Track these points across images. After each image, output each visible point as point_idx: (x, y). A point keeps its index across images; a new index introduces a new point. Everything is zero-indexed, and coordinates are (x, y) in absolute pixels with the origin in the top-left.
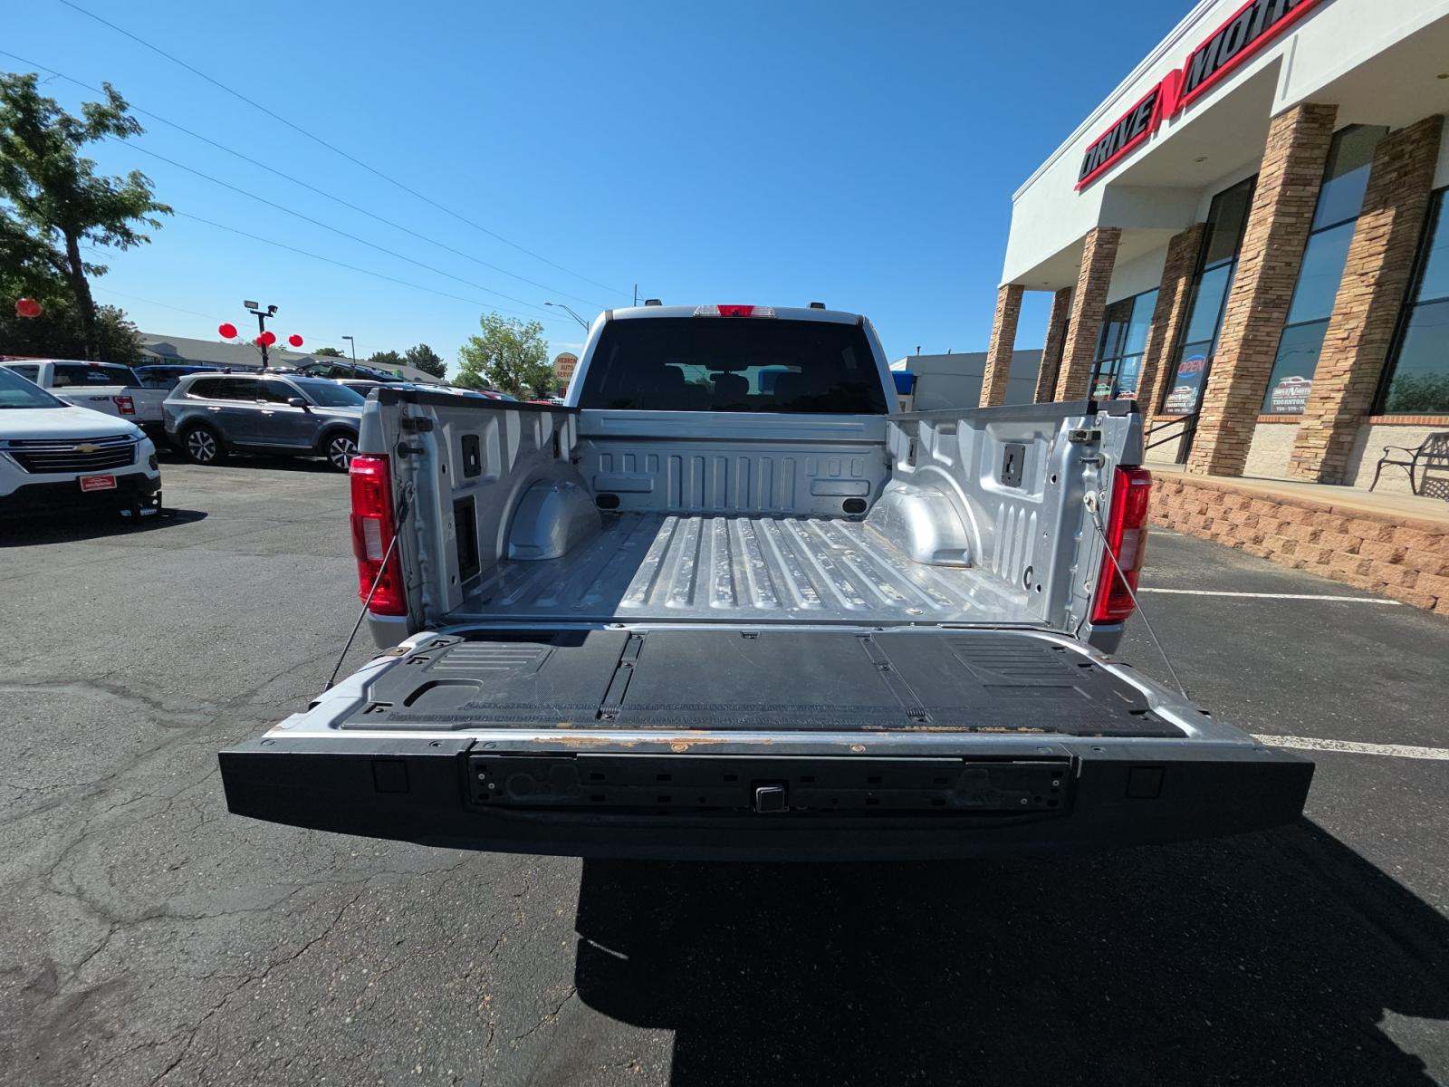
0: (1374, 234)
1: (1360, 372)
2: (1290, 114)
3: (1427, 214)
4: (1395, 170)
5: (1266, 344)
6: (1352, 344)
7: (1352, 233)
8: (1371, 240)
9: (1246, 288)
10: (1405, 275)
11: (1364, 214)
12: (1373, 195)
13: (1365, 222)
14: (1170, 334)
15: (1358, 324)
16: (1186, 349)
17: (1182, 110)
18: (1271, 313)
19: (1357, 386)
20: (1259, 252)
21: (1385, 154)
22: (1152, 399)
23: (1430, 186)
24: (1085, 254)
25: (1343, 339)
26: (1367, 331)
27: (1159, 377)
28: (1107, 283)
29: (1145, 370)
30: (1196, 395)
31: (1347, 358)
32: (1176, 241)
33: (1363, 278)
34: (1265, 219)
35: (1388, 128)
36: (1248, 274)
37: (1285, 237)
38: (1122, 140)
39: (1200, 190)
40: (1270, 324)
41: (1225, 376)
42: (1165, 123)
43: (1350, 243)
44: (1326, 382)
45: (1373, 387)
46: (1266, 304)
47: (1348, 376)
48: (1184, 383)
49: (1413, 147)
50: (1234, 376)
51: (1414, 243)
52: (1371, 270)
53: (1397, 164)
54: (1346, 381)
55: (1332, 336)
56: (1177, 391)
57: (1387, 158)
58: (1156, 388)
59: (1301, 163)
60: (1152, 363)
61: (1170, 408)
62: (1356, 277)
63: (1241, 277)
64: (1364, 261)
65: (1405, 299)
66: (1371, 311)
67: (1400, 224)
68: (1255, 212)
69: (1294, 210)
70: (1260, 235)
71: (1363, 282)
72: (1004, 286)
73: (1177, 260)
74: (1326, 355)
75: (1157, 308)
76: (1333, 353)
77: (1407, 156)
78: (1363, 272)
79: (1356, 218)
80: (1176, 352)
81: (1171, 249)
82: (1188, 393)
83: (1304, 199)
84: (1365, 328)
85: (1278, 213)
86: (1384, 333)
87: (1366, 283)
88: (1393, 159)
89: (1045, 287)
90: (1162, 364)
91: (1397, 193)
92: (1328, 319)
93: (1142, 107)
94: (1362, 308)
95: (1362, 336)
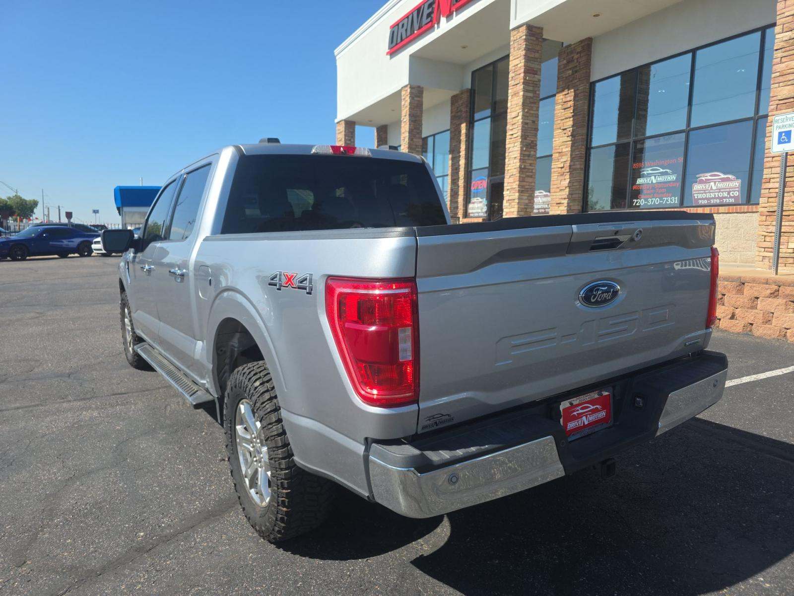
0: (566, 106)
1: (574, 187)
2: (521, 29)
3: (590, 96)
4: (570, 69)
5: (530, 171)
6: (566, 171)
7: (555, 104)
8: (565, 109)
9: (515, 136)
10: (585, 131)
11: (558, 93)
12: (561, 83)
13: (560, 97)
14: (462, 162)
15: (567, 158)
16: (473, 173)
17: (453, 13)
18: (530, 151)
19: (574, 196)
20: (518, 113)
21: (564, 59)
22: (459, 207)
23: (589, 79)
24: (403, 103)
25: (561, 168)
26: (572, 163)
27: (461, 192)
28: (421, 125)
29: (451, 187)
30: (486, 203)
31: (565, 179)
32: (454, 99)
33: (565, 131)
34: (518, 93)
35: (563, 43)
36: (515, 126)
37: (529, 105)
38: (416, 26)
39: (464, 66)
40: (530, 158)
41: (514, 191)
42: (443, 20)
43: (554, 110)
44: (557, 194)
45: (581, 196)
46: (527, 146)
47: (567, 190)
48: (476, 196)
49: (578, 56)
50: (519, 191)
51: (586, 113)
52: (568, 127)
53: (571, 66)
54: (567, 193)
55: (556, 165)
56: (473, 201)
57: (565, 61)
58: (461, 199)
59: (531, 60)
60: (455, 181)
61: (472, 213)
62: (561, 131)
63: (511, 128)
64: (563, 121)
65: (587, 145)
66: (572, 151)
67: (578, 101)
68: (512, 87)
69: (531, 88)
70: (517, 103)
71: (565, 134)
72: (341, 121)
73: (457, 112)
74: (554, 177)
75: (451, 146)
76: (558, 176)
77: (576, 61)
78: (565, 128)
79: (554, 95)
80: (468, 175)
81: (452, 104)
82: (481, 202)
83: (535, 82)
84: (571, 161)
85: (525, 90)
86: (581, 165)
87: (566, 135)
88: (568, 62)
89: (369, 123)
90: (461, 183)
91: (573, 82)
92: (551, 156)
93: (426, 5)
94: (567, 149)
95: (570, 166)
